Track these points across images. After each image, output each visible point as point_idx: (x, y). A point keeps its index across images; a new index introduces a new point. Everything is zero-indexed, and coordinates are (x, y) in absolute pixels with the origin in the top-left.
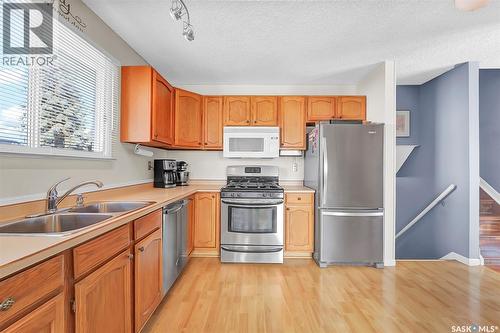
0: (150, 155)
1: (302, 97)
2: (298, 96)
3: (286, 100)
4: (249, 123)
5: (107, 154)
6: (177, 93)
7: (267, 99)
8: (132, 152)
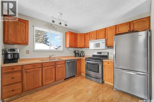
0: (73, 49)
1: (114, 26)
2: (112, 26)
3: (108, 29)
4: (96, 39)
5: (62, 50)
6: (78, 35)
7: (101, 30)
8: (68, 49)
